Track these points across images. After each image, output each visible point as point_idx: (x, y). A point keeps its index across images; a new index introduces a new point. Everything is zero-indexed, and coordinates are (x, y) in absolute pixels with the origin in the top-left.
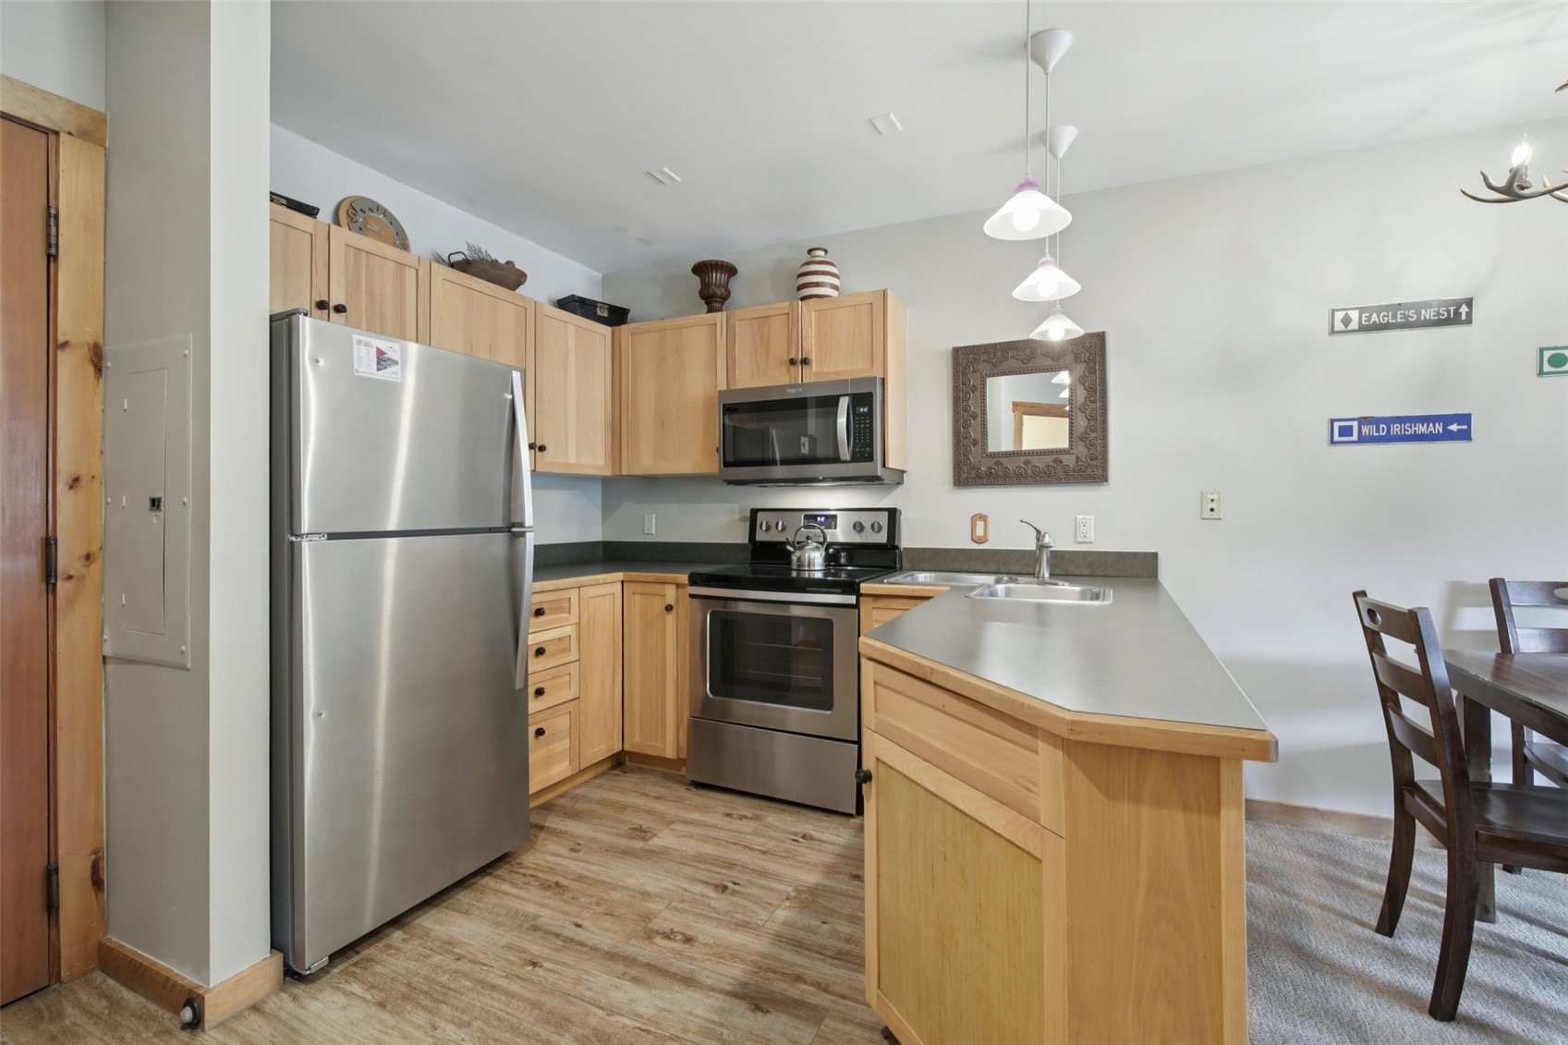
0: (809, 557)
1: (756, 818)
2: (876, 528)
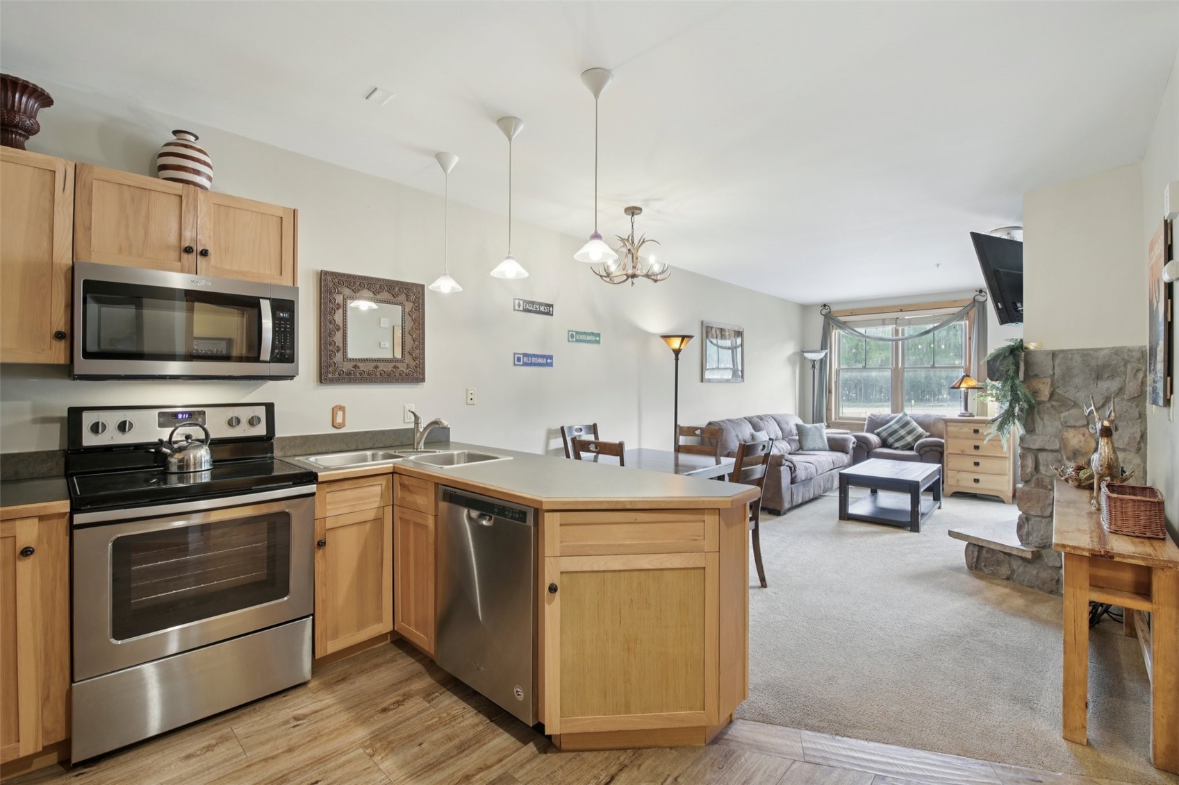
0: (195, 458)
1: (223, 739)
2: (253, 422)
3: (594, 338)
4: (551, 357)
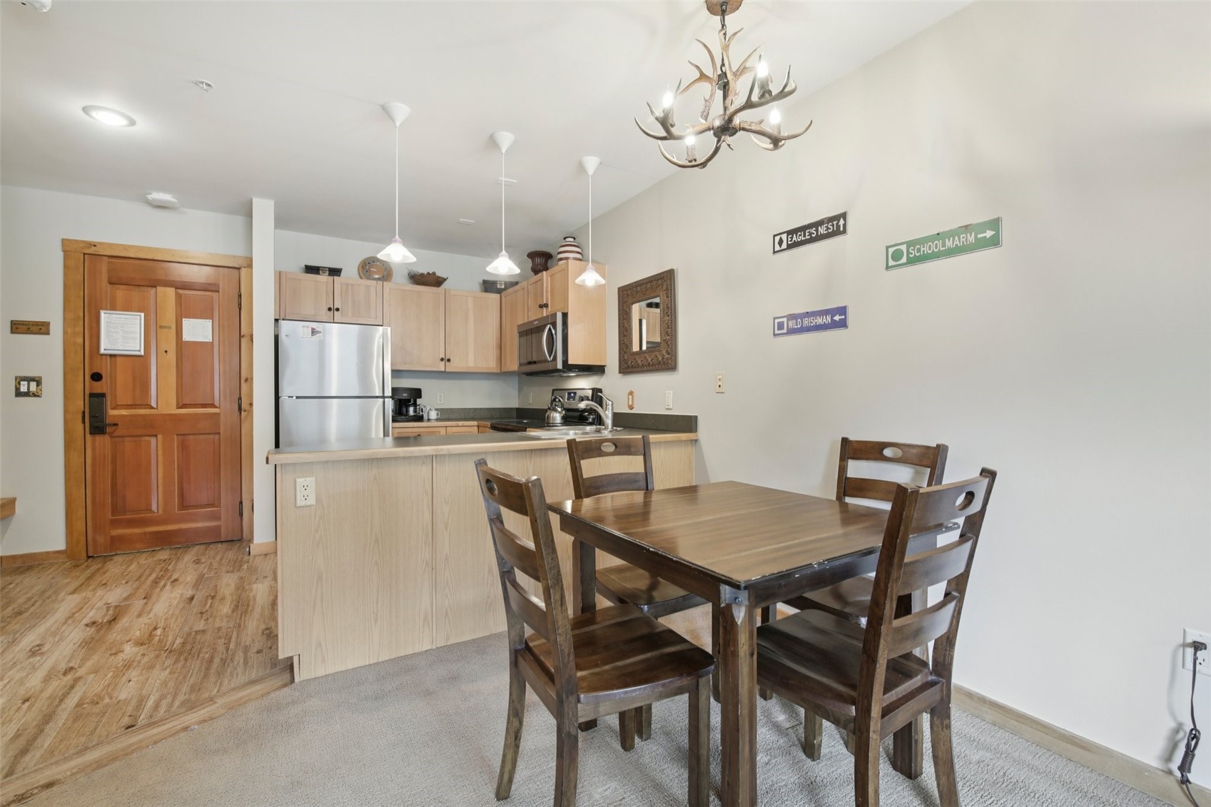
3: (974, 237)
4: (843, 310)
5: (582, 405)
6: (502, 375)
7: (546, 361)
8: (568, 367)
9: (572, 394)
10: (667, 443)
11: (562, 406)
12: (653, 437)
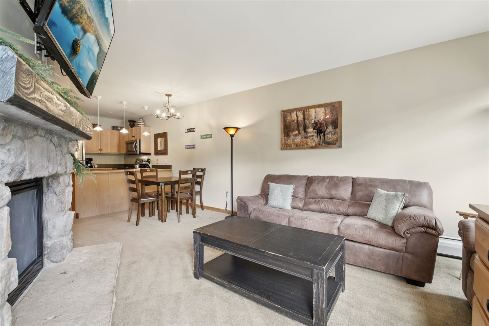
3: (210, 136)
4: (195, 145)
5: (144, 163)
6: (119, 154)
7: (134, 151)
8: (140, 153)
9: (142, 160)
10: (160, 171)
11: (139, 163)
12: (158, 170)
